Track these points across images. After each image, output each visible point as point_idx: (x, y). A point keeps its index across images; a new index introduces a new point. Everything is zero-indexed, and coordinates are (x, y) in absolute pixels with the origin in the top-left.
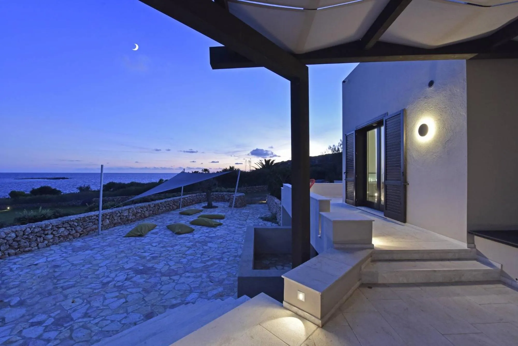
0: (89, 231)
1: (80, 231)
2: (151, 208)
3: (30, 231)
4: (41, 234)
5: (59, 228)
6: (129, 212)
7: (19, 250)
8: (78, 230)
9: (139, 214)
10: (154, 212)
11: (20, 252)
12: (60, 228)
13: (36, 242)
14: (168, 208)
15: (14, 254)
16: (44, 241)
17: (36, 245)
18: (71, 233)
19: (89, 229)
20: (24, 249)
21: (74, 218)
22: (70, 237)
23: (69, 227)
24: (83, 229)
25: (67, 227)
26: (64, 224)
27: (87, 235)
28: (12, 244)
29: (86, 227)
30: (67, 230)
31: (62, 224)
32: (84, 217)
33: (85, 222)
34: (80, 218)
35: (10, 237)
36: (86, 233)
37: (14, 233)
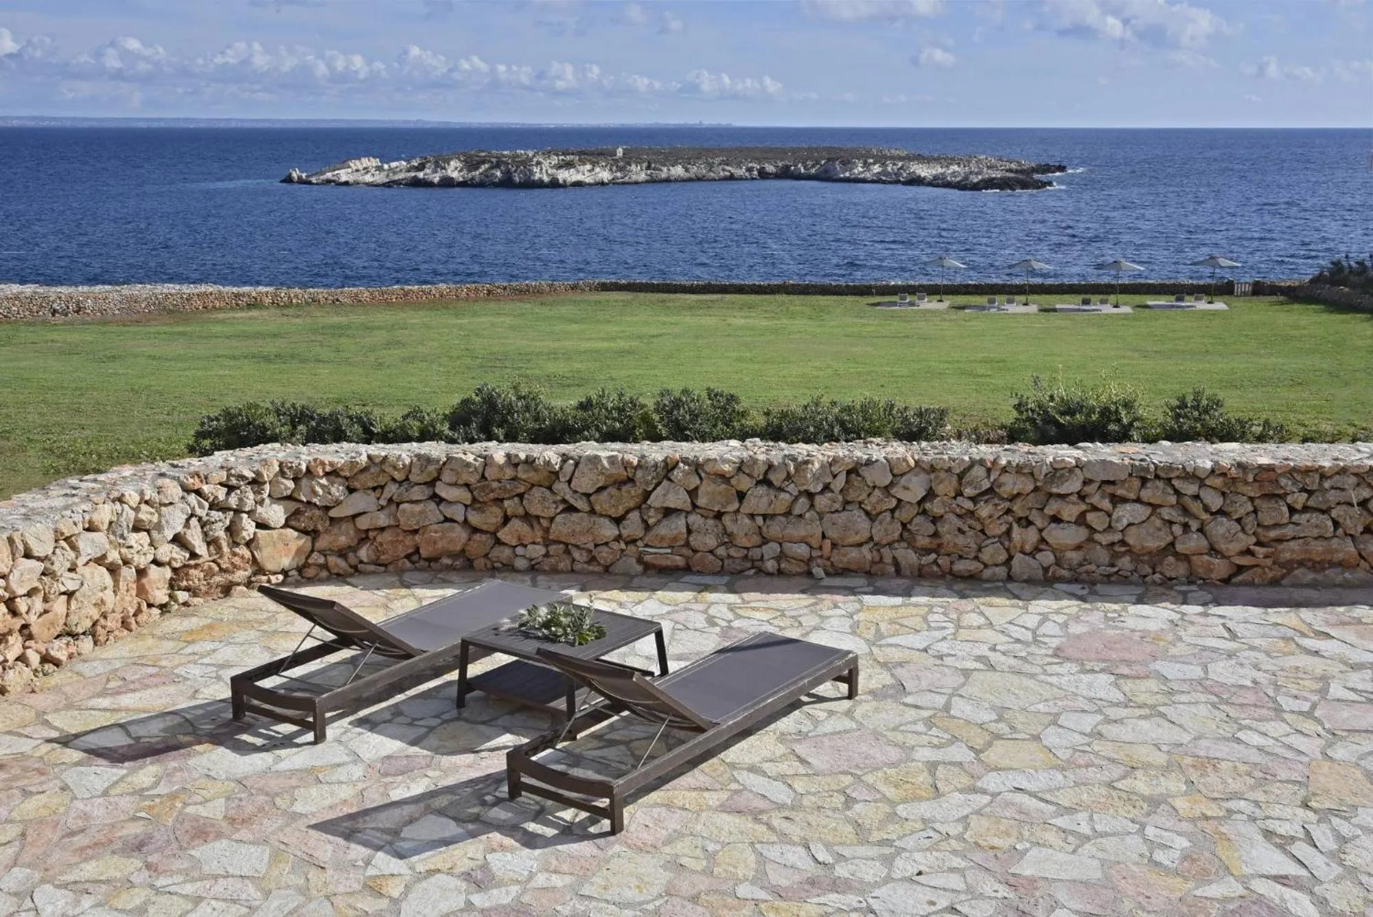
0: (1291, 561)
1: (1234, 547)
3: (986, 485)
4: (1030, 509)
5: (1116, 500)
7: (933, 556)
8: (1223, 536)
11: (935, 568)
12: (1124, 500)
13: (1007, 543)
15: (916, 573)
16: (1041, 550)
17: (1003, 557)
18: (1179, 547)
19: (1293, 551)
20: (952, 563)
21: (1208, 465)
22: (1171, 567)
23: (1172, 506)
24: (1254, 540)
25: (1160, 506)
26: (1149, 485)
27: (1275, 582)
28: (910, 522)
29: (1273, 534)
30: (1158, 523)
31: (1137, 483)
32: (1270, 469)
33: (1272, 504)
34: (1240, 465)
35: (907, 488)
36: (1271, 569)
37: (923, 476)
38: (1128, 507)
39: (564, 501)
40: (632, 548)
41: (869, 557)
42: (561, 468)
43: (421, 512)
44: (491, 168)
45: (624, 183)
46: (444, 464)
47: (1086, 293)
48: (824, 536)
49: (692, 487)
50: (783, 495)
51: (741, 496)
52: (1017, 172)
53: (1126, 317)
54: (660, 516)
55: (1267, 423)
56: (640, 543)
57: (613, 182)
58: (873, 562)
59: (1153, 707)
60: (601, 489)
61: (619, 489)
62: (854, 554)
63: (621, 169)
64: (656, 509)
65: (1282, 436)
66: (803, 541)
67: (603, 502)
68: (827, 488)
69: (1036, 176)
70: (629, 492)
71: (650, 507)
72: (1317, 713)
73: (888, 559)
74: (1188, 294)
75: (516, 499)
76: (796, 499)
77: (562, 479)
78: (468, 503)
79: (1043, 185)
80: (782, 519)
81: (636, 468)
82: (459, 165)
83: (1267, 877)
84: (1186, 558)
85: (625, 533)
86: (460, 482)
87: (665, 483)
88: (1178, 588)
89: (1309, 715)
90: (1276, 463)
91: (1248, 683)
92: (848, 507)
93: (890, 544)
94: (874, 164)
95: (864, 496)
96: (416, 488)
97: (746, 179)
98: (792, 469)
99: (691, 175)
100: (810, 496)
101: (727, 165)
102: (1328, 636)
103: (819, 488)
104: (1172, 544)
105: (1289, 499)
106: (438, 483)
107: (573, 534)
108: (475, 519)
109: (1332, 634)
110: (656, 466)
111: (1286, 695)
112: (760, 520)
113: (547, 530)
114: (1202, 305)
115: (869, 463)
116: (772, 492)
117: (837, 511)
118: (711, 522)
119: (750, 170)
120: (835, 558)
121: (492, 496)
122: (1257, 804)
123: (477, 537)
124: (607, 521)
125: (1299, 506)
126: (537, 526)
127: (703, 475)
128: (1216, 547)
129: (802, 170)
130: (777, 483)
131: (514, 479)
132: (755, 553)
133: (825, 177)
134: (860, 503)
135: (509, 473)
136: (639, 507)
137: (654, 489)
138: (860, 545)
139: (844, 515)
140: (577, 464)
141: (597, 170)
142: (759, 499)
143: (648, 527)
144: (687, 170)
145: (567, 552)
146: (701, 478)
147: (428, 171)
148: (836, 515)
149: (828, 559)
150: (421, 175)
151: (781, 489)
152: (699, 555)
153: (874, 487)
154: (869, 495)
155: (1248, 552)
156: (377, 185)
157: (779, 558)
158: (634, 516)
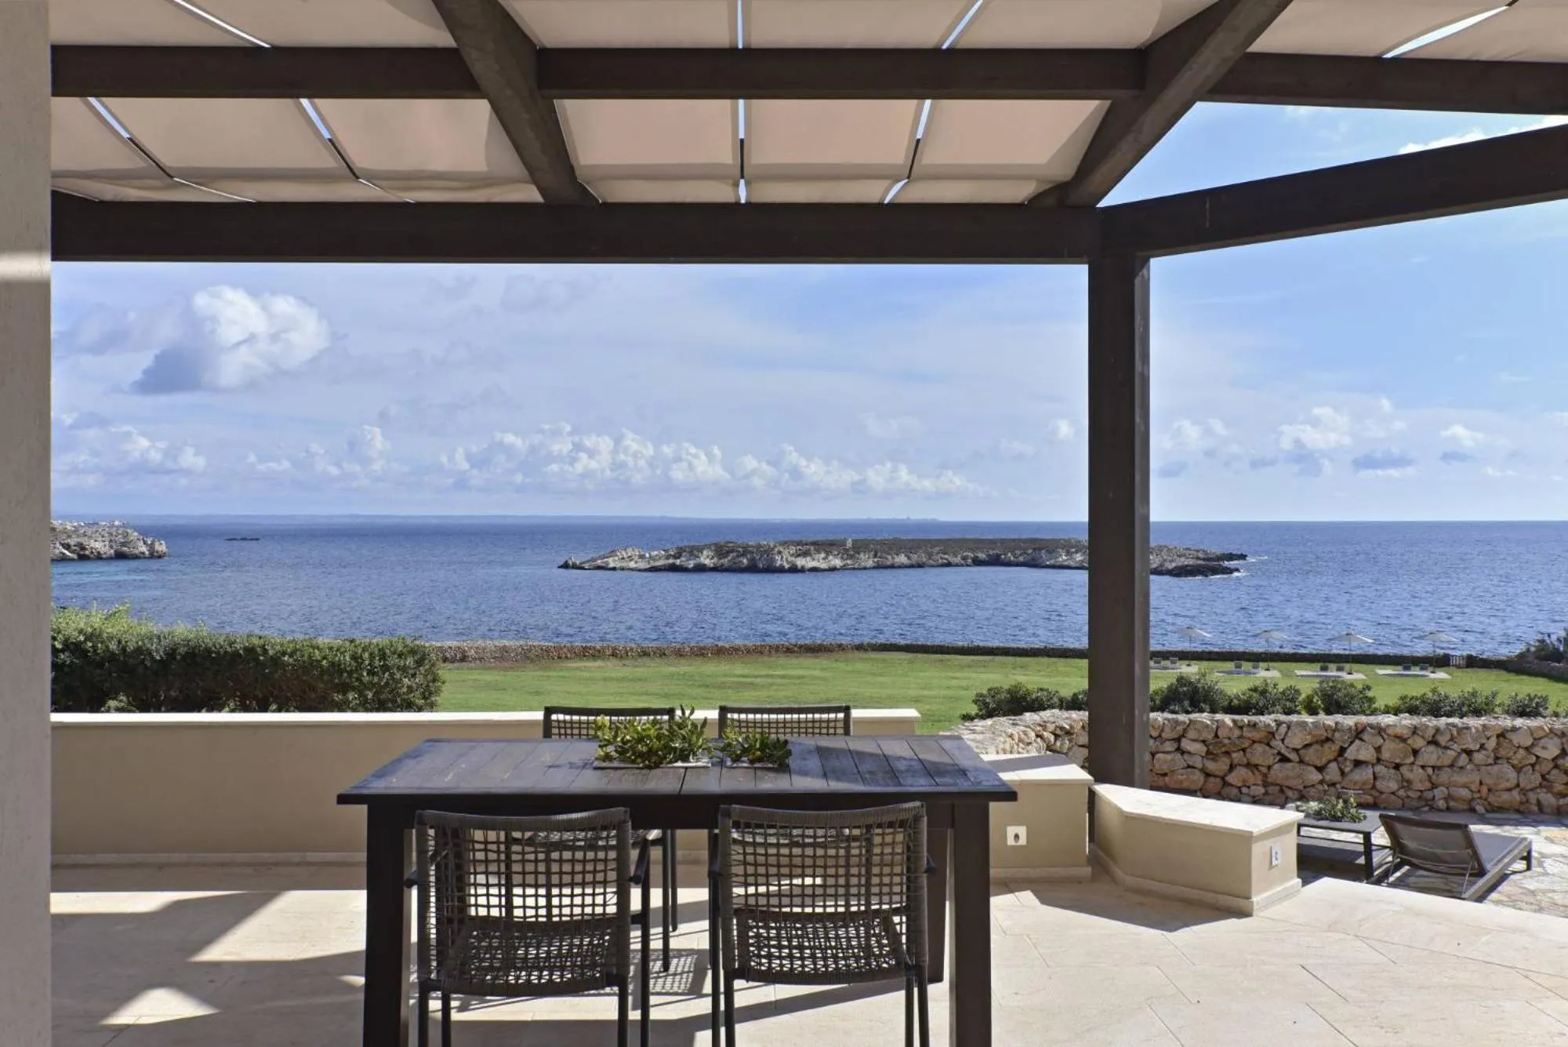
28: (1549, 773)
35: (1544, 748)
37: (1556, 739)
39: (1279, 753)
40: (1332, 789)
41: (1518, 798)
42: (1277, 730)
43: (1173, 760)
44: (738, 556)
45: (854, 569)
46: (1189, 725)
47: (1321, 662)
48: (1481, 783)
49: (1377, 746)
50: (1449, 752)
51: (1415, 752)
52: (1204, 559)
54: (1352, 766)
56: (1338, 786)
57: (844, 568)
58: (1521, 803)
60: (1306, 746)
61: (1322, 746)
62: (1506, 796)
63: (851, 557)
64: (1351, 761)
66: (1465, 786)
67: (1310, 755)
68: (1482, 747)
69: (1226, 563)
70: (1330, 748)
71: (1346, 759)
73: (1534, 801)
75: (1241, 752)
76: (1459, 754)
77: (1277, 737)
78: (1204, 754)
79: (1230, 571)
80: (1448, 769)
81: (1334, 731)
82: (711, 554)
85: (1328, 778)
86: (1201, 739)
87: (1357, 741)
92: (1499, 762)
93: (1532, 790)
94: (1076, 552)
95: (1511, 754)
96: (1167, 742)
97: (962, 565)
98: (1455, 733)
99: (914, 562)
100: (1469, 753)
101: (945, 554)
103: (1478, 747)
106: (1183, 740)
107: (1287, 778)
108: (1211, 766)
110: (1350, 729)
112: (1430, 771)
113: (1265, 775)
114: (1429, 675)
115: (1514, 729)
116: (1440, 751)
117: (1491, 764)
118: (1392, 771)
119: (964, 558)
120: (1492, 798)
121: (1223, 749)
123: (1212, 779)
124: (1313, 769)
126: (1257, 773)
127: (1385, 736)
129: (1012, 558)
130: (1443, 743)
131: (1241, 737)
132: (1429, 795)
133: (1033, 564)
134: (1508, 759)
135: (1237, 733)
136: (1335, 760)
137: (1350, 745)
138: (1509, 790)
139: (1496, 768)
140: (1289, 727)
141: (831, 557)
142: (1430, 755)
143: (1343, 773)
144: (909, 558)
145: (1282, 791)
146: (1384, 740)
147: (683, 559)
148: (1489, 768)
149: (1486, 800)
150: (678, 562)
151: (1446, 748)
152: (1383, 796)
153: (1519, 747)
154: (1515, 753)
156: (640, 570)
157: (1447, 799)
158: (1333, 766)
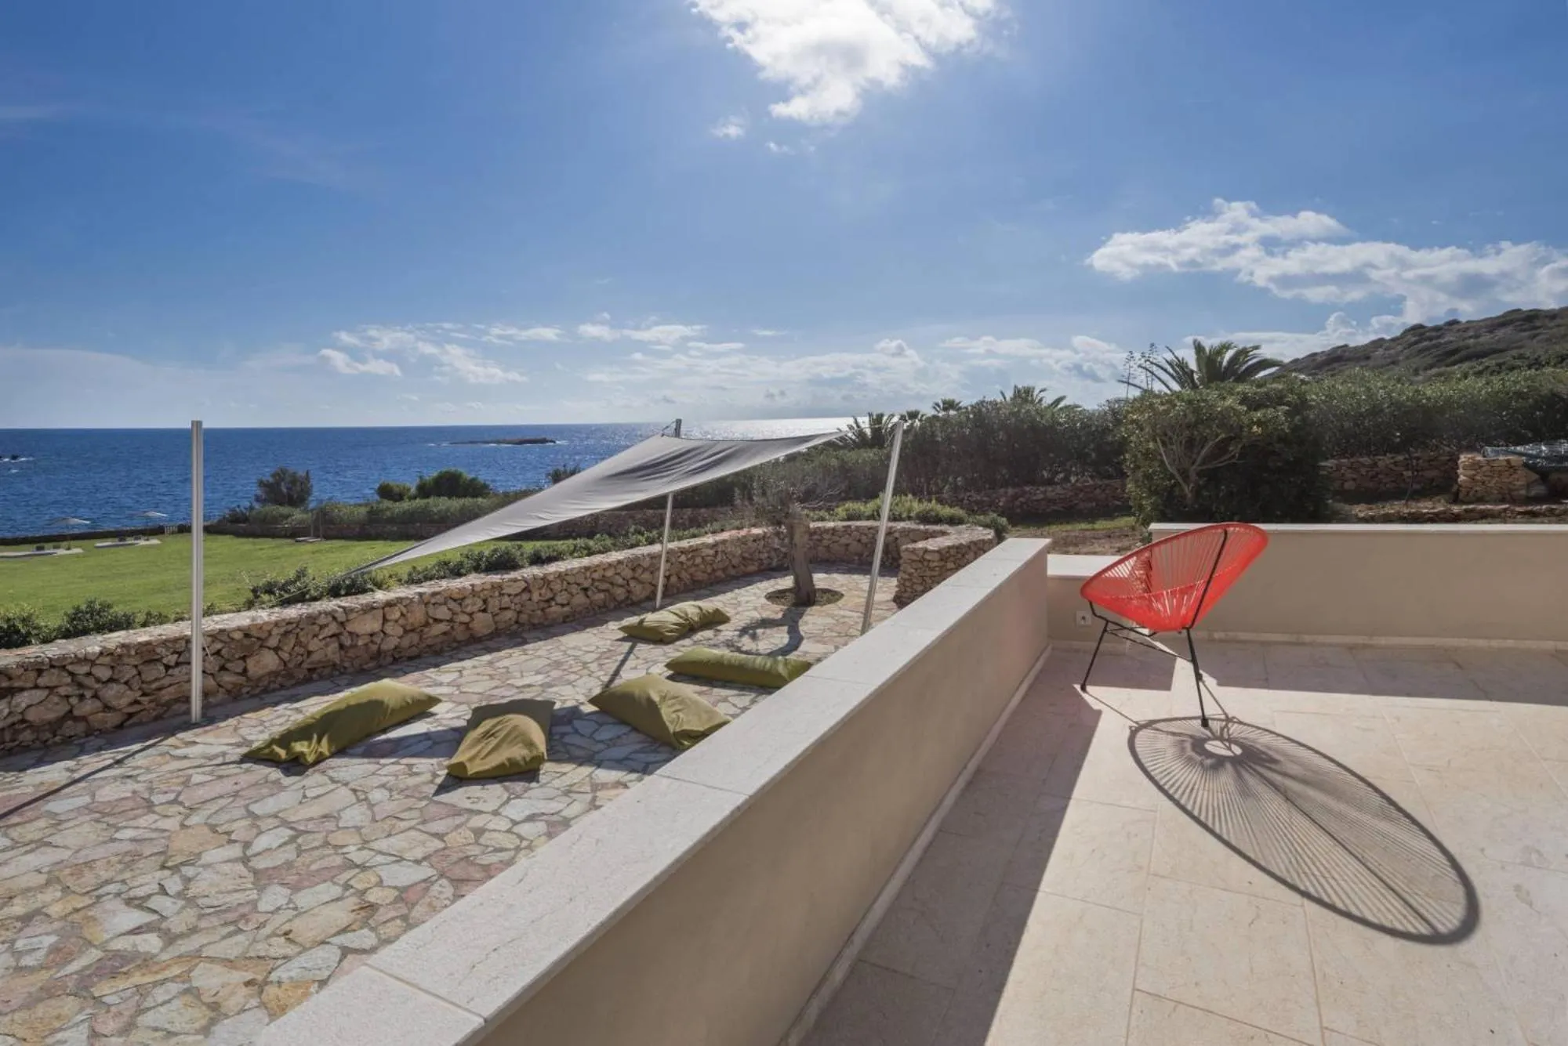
1: (124, 702)
2: (506, 599)
6: (385, 620)
8: (114, 696)
9: (443, 627)
10: (524, 618)
14: (602, 596)
18: (76, 713)
21: (97, 649)
22: (69, 728)
23: (68, 685)
24: (140, 693)
25: (56, 687)
26: (44, 674)
27: (158, 718)
29: (154, 686)
30: (56, 699)
31: (32, 675)
32: (148, 643)
33: (152, 666)
34: (123, 646)
36: (154, 710)
38: (26, 694)
47: (39, 542)
53: (77, 556)
55: (149, 614)
59: (40, 840)
65: (162, 619)
72: (181, 799)
74: (129, 536)
83: (124, 934)
84: (84, 719)
88: (76, 742)
89: (175, 802)
90: (152, 638)
91: (129, 795)
102: (195, 743)
104: (71, 711)
105: (165, 661)
109: (197, 740)
111: (158, 793)
114: (142, 542)
122: (123, 882)
125: (172, 664)
128: (109, 704)
155: (136, 702)
